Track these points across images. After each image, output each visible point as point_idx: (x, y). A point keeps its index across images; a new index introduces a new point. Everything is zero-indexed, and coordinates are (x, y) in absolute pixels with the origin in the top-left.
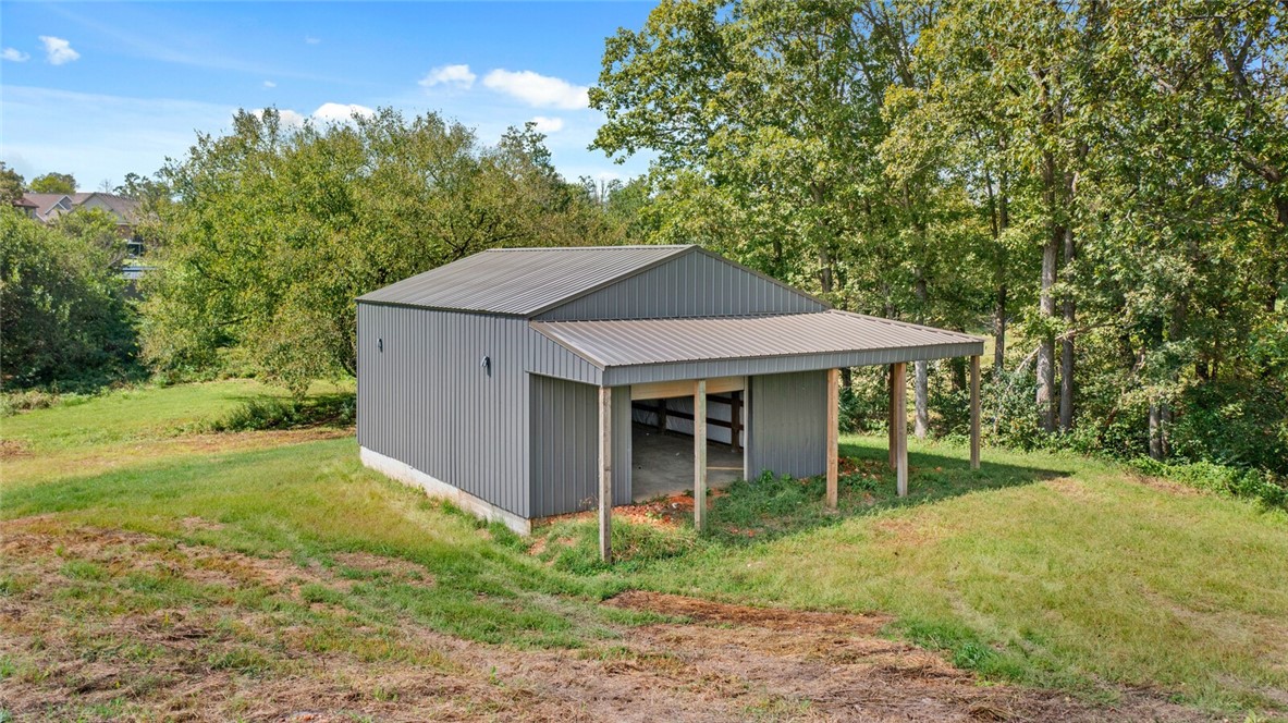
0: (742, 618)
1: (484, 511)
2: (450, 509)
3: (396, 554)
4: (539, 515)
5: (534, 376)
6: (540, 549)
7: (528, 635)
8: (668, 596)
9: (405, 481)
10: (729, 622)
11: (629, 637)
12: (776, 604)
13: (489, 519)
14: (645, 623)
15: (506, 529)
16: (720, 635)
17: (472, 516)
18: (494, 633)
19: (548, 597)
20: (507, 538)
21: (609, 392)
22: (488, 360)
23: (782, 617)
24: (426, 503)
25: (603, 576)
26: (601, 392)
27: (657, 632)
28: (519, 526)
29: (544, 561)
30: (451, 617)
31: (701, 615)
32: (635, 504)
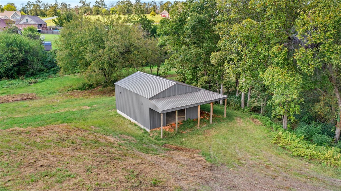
0: (181, 150)
1: (142, 126)
2: (136, 125)
3: (129, 135)
4: (151, 128)
5: (150, 109)
6: (152, 135)
7: (152, 152)
8: (171, 145)
9: (127, 118)
10: (179, 150)
11: (165, 153)
12: (186, 147)
13: (143, 128)
14: (167, 150)
15: (146, 130)
16: (178, 153)
17: (139, 127)
18: (147, 152)
19: (154, 145)
20: (146, 132)
21: (162, 114)
22: (142, 103)
23: (186, 150)
24: (131, 124)
25: (162, 141)
26: (161, 114)
27: (169, 152)
28: (148, 130)
29: (152, 138)
30: (141, 149)
31: (175, 149)
32: (166, 126)
